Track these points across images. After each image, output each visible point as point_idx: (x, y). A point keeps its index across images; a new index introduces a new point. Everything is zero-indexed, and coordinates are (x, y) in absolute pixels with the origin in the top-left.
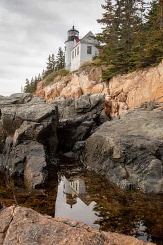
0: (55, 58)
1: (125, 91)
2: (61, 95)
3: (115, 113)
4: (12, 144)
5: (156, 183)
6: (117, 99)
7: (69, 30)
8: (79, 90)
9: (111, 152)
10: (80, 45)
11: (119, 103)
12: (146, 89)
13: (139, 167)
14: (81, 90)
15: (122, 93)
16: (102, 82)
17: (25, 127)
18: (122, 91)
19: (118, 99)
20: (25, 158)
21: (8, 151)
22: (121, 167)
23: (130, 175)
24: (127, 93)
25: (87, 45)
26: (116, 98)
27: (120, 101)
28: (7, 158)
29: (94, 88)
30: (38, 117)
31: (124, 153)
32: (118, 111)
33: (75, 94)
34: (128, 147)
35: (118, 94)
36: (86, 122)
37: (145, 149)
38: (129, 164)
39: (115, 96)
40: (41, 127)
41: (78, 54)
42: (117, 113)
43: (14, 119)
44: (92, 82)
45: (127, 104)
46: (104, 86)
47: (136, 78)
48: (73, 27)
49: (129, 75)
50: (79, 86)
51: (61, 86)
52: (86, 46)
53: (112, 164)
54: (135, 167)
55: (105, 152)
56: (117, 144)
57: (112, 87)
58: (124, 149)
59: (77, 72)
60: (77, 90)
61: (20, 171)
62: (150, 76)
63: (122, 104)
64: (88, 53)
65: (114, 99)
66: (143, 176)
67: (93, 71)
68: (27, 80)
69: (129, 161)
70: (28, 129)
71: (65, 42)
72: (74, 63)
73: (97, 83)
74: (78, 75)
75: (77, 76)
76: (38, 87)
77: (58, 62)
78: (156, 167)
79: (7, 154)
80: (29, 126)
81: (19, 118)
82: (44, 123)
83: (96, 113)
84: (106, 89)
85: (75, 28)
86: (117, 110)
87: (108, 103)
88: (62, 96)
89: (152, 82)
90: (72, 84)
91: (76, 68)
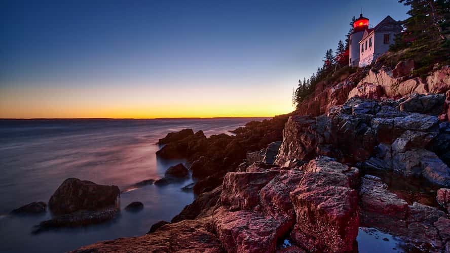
8: (379, 88)
10: (373, 35)
16: (414, 77)
17: (409, 136)
25: (383, 34)
29: (401, 85)
30: (425, 127)
33: (372, 93)
35: (444, 90)
41: (370, 45)
43: (392, 129)
44: (398, 78)
46: (418, 82)
57: (432, 82)
59: (374, 68)
60: (375, 89)
67: (401, 65)
73: (407, 79)
75: (374, 73)
80: (418, 135)
81: (399, 127)
84: (422, 85)
85: (363, 16)
90: (366, 83)
91: (368, 63)
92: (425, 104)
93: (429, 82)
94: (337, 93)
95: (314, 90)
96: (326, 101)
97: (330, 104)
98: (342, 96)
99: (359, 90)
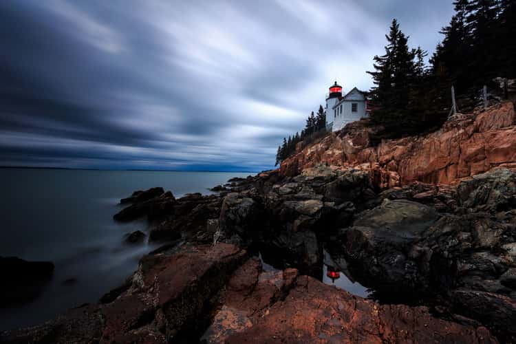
0: (316, 115)
1: (397, 158)
3: (384, 183)
4: (292, 230)
6: (386, 168)
7: (331, 86)
8: (343, 154)
10: (343, 103)
11: (388, 171)
12: (423, 158)
13: (388, 259)
14: (345, 155)
15: (393, 161)
18: (393, 158)
19: (388, 168)
20: (304, 243)
21: (290, 234)
24: (400, 161)
26: (385, 166)
27: (390, 170)
30: (312, 213)
32: (388, 181)
33: (338, 159)
34: (380, 243)
36: (348, 209)
37: (394, 245)
38: (380, 256)
39: (384, 164)
40: (314, 220)
41: (341, 112)
42: (386, 184)
43: (293, 212)
45: (399, 174)
47: (410, 145)
48: (336, 82)
49: (402, 140)
50: (342, 151)
51: (322, 148)
54: (385, 259)
55: (362, 244)
56: (371, 239)
58: (377, 244)
60: (340, 155)
62: (427, 143)
63: (392, 174)
64: (353, 111)
65: (383, 167)
67: (359, 135)
68: (284, 139)
70: (305, 222)
71: (327, 100)
72: (337, 123)
73: (364, 148)
74: (342, 137)
75: (340, 139)
76: (297, 148)
77: (318, 119)
78: (400, 262)
80: (305, 219)
81: (297, 212)
82: (315, 217)
83: (359, 191)
84: (374, 155)
85: (338, 84)
86: (386, 180)
87: (375, 171)
88: (323, 162)
89: (430, 151)
90: (334, 148)
92: (355, 179)
93: (379, 152)
94: (312, 154)
95: (295, 150)
96: (303, 161)
98: (317, 158)
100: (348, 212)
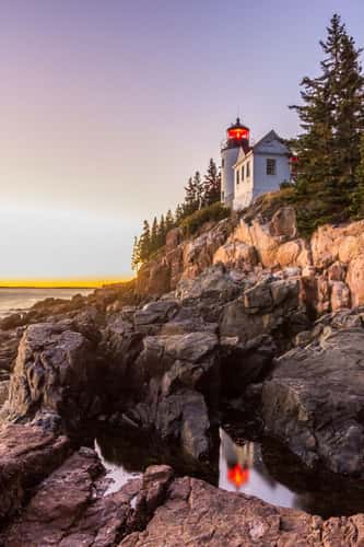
0: (203, 180)
1: (343, 259)
2: (215, 262)
3: (323, 302)
4: (160, 392)
5: (352, 458)
6: (327, 274)
7: (229, 126)
8: (252, 251)
9: (296, 411)
10: (251, 159)
11: (331, 282)
13: (333, 435)
14: (255, 251)
15: (337, 263)
16: (295, 238)
17: (178, 369)
18: (337, 258)
19: (330, 275)
20: (182, 414)
21: (155, 400)
22: (308, 433)
23: (321, 445)
24: (348, 262)
25: (266, 158)
26: (325, 271)
27: (334, 278)
28: (154, 411)
29: (280, 249)
30: (196, 356)
31: (313, 414)
32: (329, 299)
33: (243, 260)
34: (320, 406)
35: (329, 264)
36: (263, 348)
37: (344, 408)
38: (320, 430)
39: (322, 269)
40: (201, 370)
41: (248, 175)
43: (162, 355)
44: (276, 238)
45: (347, 285)
46: (300, 246)
48: (238, 120)
49: (350, 227)
50: (250, 244)
51: (214, 240)
52: (263, 160)
53: (297, 429)
54: (328, 435)
55: (289, 411)
56: (304, 400)
57: (316, 249)
58: (314, 408)
59: (247, 215)
60: (247, 252)
61: (176, 433)
63: (336, 286)
64: (268, 173)
65: (321, 273)
66: (337, 448)
67: (279, 216)
68: (146, 222)
69: (320, 426)
70: (183, 374)
71: (222, 150)
72: (242, 194)
73: (287, 239)
74: (248, 221)
75: (246, 225)
76: (169, 241)
77: (207, 187)
78: (354, 438)
79: (154, 405)
80: (185, 369)
81: (169, 355)
82: (203, 365)
83: (282, 316)
84: (305, 252)
85: (241, 122)
86: (327, 297)
87: (308, 281)
88: (217, 266)
90: (236, 240)
91: (245, 203)
92: (275, 294)
93: (313, 248)
94: (197, 252)
95: (164, 243)
96: (181, 265)
97: (185, 273)
98: (205, 258)
99: (226, 252)
100: (263, 353)
